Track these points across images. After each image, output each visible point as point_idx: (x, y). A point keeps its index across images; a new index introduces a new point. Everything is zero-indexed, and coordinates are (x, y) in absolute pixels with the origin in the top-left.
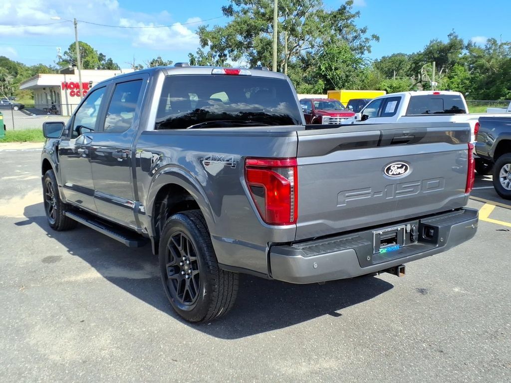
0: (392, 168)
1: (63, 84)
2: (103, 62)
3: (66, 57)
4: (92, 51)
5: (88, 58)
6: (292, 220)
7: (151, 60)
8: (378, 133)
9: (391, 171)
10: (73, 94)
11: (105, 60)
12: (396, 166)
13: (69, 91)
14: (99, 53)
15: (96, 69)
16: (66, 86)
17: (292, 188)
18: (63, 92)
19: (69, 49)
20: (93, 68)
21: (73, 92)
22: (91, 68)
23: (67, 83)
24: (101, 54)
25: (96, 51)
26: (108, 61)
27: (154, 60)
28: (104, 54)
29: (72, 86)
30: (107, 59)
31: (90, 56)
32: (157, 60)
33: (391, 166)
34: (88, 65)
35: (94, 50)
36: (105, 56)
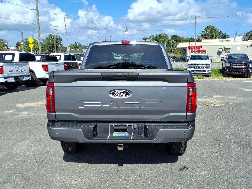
0: (116, 92)
1: (188, 47)
2: (221, 35)
3: (203, 34)
4: (215, 30)
5: (213, 34)
6: (52, 111)
7: (246, 33)
8: (100, 74)
9: (115, 94)
10: (192, 51)
11: (222, 34)
12: (119, 91)
13: (191, 50)
14: (219, 31)
15: (217, 38)
16: (189, 48)
17: (51, 96)
18: (188, 51)
19: (205, 29)
20: (215, 38)
21: (192, 50)
22: (214, 39)
23: (190, 47)
24: (221, 31)
25: (218, 30)
26: (224, 34)
27: (248, 32)
28: (222, 31)
29: (192, 48)
30: (223, 33)
31: (214, 32)
32: (250, 32)
33: (115, 91)
34: (213, 37)
35: (217, 29)
36: (223, 32)
